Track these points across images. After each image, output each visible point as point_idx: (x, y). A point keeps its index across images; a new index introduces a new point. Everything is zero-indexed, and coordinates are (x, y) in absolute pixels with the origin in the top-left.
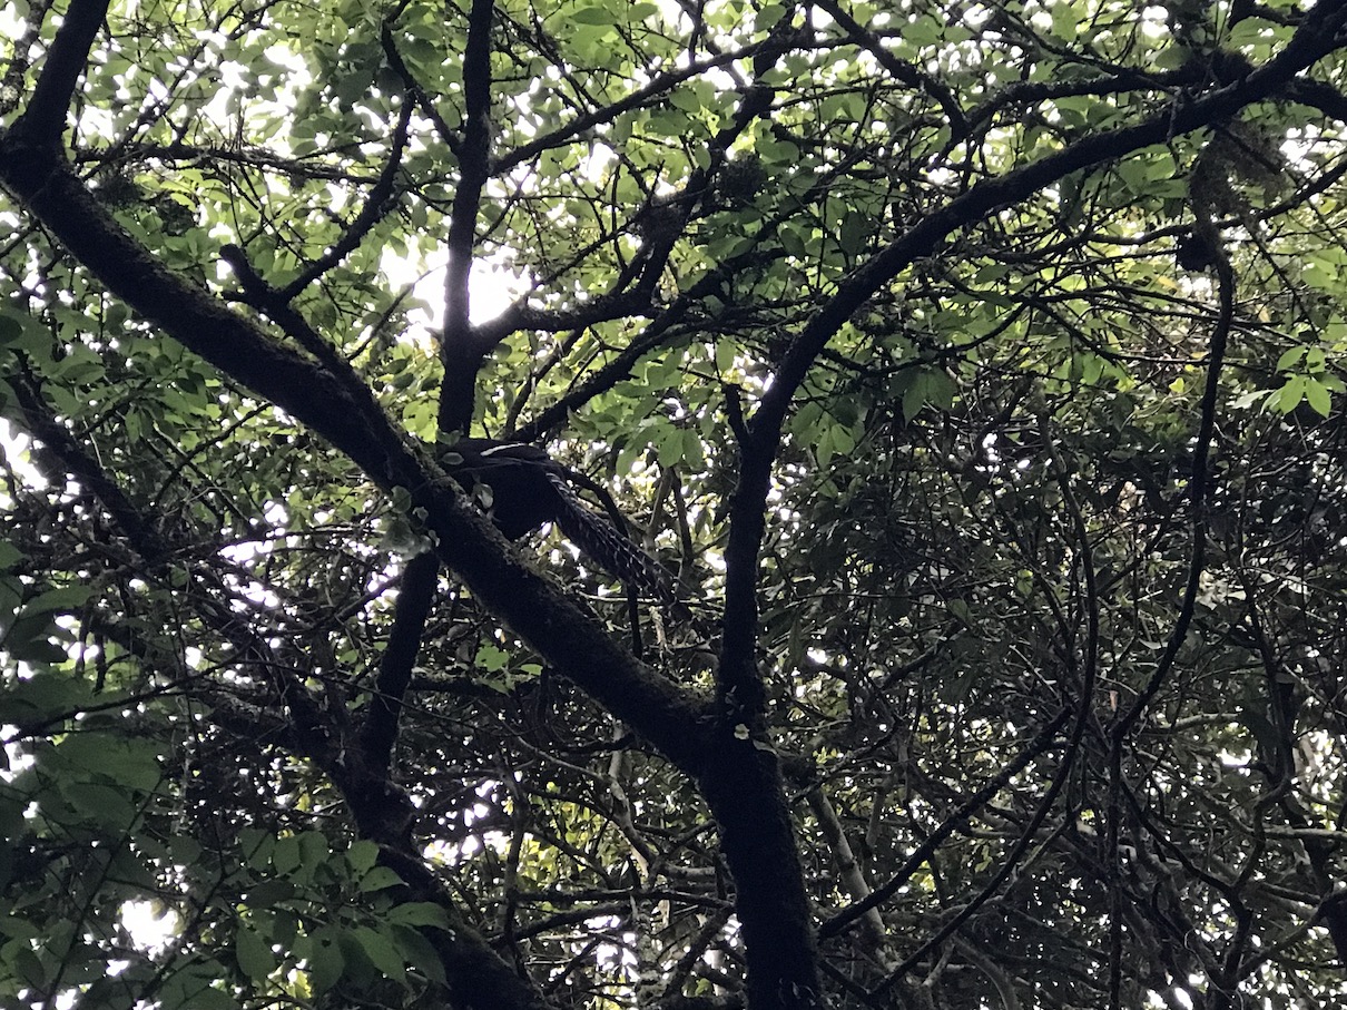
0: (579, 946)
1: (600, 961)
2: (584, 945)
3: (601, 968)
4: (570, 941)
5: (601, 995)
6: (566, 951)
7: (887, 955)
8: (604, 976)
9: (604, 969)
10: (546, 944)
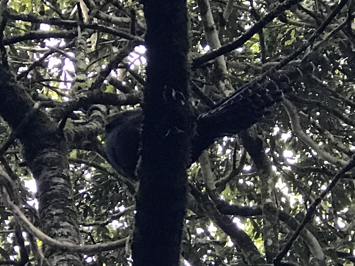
0: (38, 55)
1: (50, 66)
2: (42, 55)
3: (50, 71)
4: (34, 51)
5: (48, 86)
6: (31, 57)
7: (226, 86)
8: (51, 75)
9: (52, 71)
10: (18, 51)
